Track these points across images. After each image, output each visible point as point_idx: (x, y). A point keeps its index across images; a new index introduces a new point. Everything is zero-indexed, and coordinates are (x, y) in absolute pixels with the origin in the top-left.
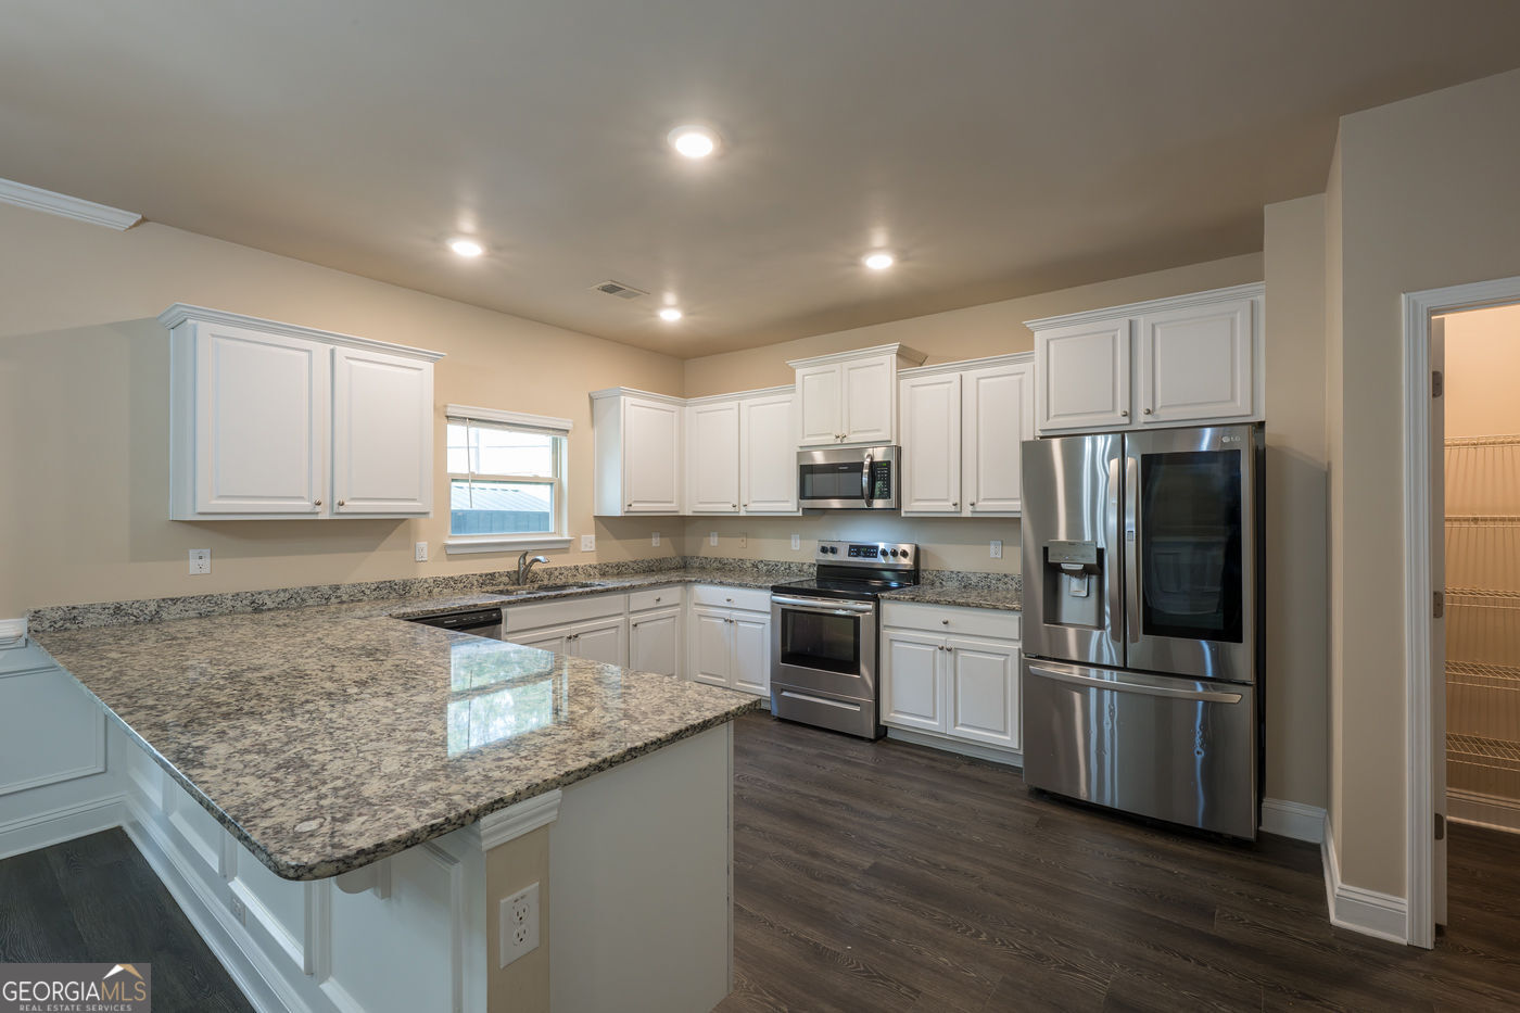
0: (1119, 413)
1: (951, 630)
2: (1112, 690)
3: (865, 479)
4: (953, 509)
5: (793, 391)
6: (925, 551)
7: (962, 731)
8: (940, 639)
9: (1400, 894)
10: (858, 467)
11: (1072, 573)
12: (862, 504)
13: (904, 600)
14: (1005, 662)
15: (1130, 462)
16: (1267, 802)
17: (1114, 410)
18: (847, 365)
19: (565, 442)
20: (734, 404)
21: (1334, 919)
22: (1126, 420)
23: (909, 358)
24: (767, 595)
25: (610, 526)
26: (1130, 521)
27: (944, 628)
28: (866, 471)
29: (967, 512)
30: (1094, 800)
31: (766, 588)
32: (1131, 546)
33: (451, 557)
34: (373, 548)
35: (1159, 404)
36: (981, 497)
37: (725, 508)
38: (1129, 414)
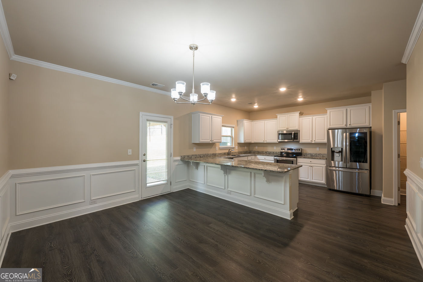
0: (344, 125)
1: (312, 163)
2: (341, 171)
3: (293, 136)
4: (311, 141)
5: (277, 119)
6: (303, 149)
7: (314, 181)
8: (310, 165)
9: (392, 198)
10: (291, 134)
11: (336, 152)
12: (292, 140)
13: (302, 158)
14: (322, 169)
15: (347, 134)
16: (371, 190)
17: (343, 124)
18: (289, 115)
19: (233, 129)
20: (264, 122)
21: (382, 202)
22: (345, 126)
23: (301, 114)
24: (273, 157)
25: (240, 145)
26: (348, 144)
27: (310, 162)
28: (293, 135)
29: (313, 142)
30: (338, 189)
31: (273, 156)
32: (348, 148)
33: (220, 150)
34: (211, 148)
35: (352, 123)
36: (316, 139)
37: (262, 141)
38: (346, 125)
